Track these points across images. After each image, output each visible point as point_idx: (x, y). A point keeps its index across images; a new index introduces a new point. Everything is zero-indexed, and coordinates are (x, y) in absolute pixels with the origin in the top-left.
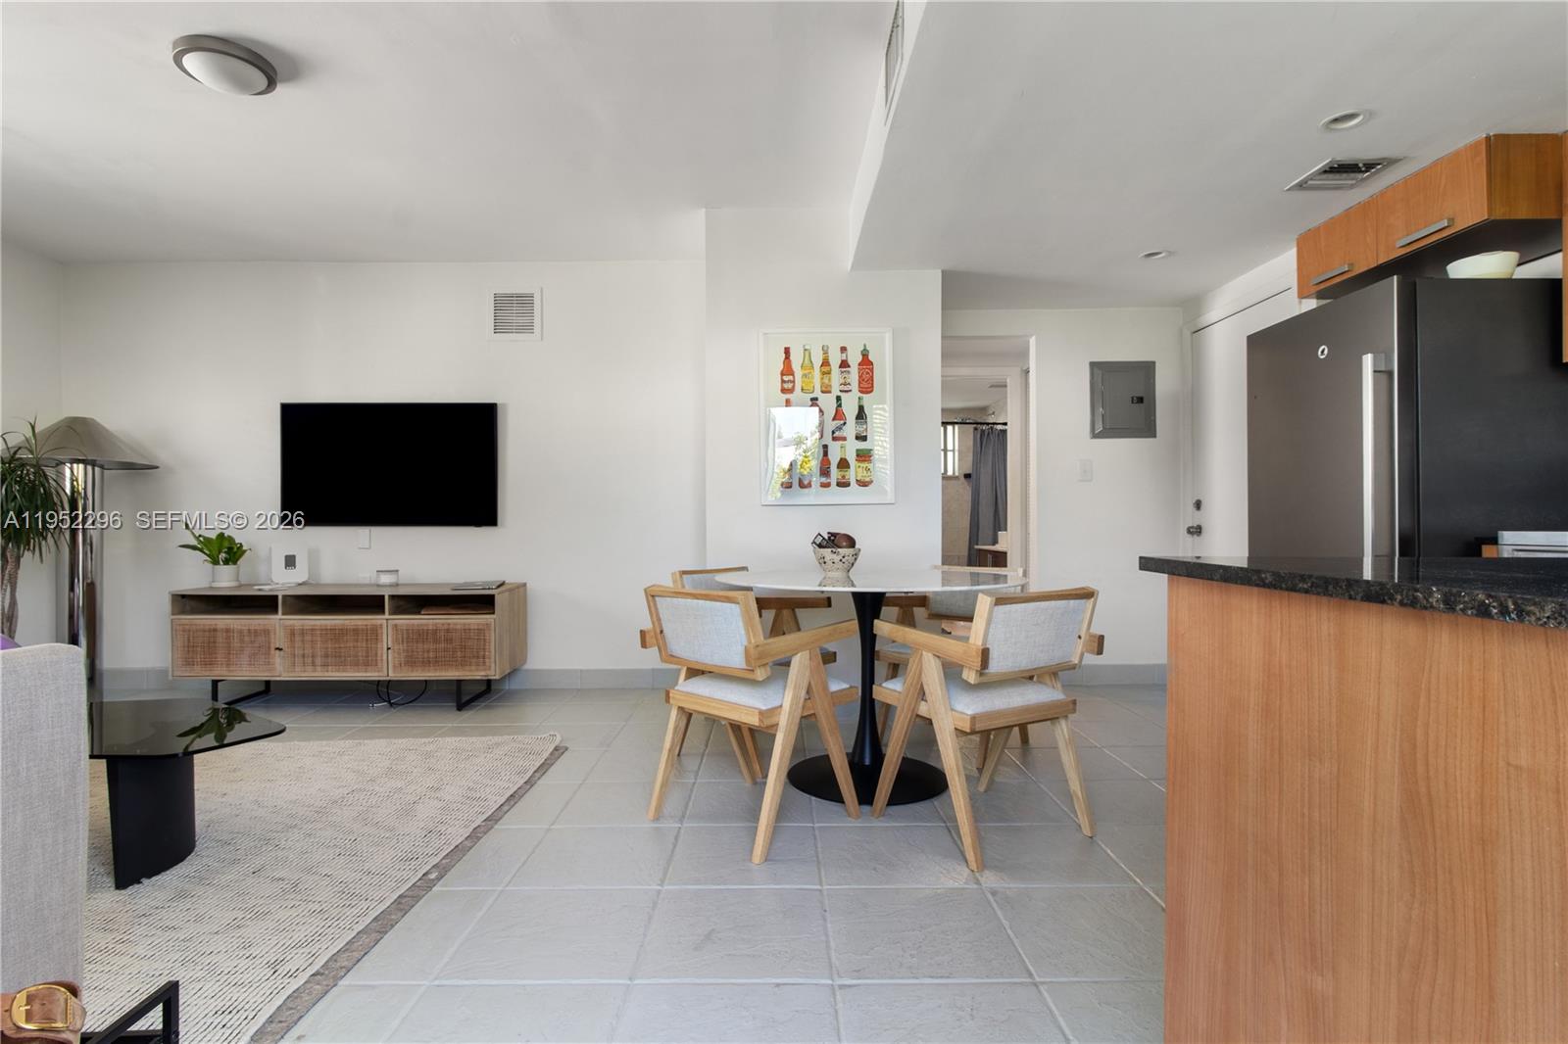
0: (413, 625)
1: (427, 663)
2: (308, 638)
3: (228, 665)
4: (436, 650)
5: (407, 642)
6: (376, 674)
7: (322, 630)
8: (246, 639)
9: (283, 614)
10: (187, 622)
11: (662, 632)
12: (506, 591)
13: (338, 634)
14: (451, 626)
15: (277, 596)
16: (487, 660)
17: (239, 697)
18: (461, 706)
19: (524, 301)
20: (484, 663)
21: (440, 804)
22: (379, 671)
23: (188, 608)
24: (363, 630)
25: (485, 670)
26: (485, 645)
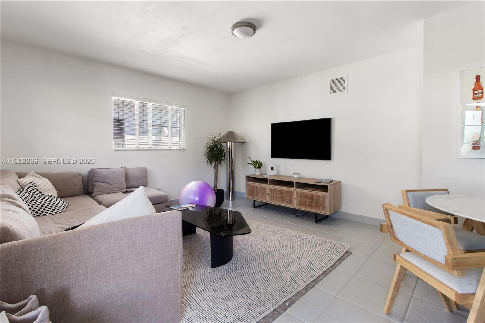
0: (302, 192)
1: (306, 205)
2: (275, 192)
3: (257, 197)
4: (309, 202)
5: (301, 198)
6: (292, 206)
7: (278, 190)
8: (261, 190)
9: (269, 184)
10: (248, 183)
11: (392, 226)
12: (332, 184)
13: (282, 192)
14: (314, 195)
15: (267, 179)
16: (325, 208)
17: (259, 205)
18: (317, 222)
19: (341, 80)
20: (324, 209)
21: (299, 266)
22: (292, 205)
23: (249, 180)
24: (288, 192)
25: (324, 211)
26: (324, 203)
